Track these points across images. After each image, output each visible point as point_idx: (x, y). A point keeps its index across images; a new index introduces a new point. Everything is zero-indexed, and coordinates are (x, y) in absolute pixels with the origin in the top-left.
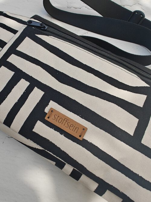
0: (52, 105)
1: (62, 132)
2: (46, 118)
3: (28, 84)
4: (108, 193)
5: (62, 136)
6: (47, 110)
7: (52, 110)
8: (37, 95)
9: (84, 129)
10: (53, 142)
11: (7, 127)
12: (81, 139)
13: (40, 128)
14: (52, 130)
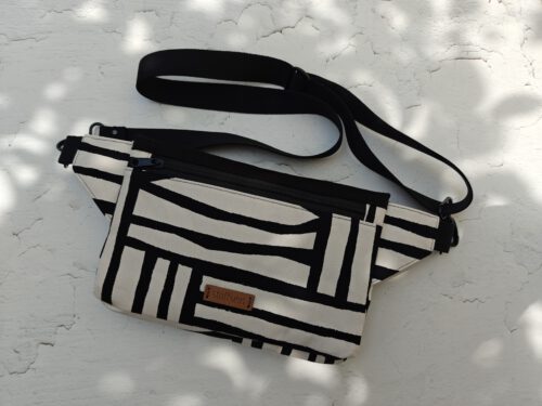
0: (207, 280)
1: (227, 308)
2: (205, 299)
3: (168, 263)
4: (294, 352)
5: (230, 313)
6: (202, 288)
7: (208, 287)
8: (184, 274)
9: (251, 298)
10: (221, 321)
11: (163, 320)
12: (250, 309)
13: (201, 311)
14: (216, 310)
